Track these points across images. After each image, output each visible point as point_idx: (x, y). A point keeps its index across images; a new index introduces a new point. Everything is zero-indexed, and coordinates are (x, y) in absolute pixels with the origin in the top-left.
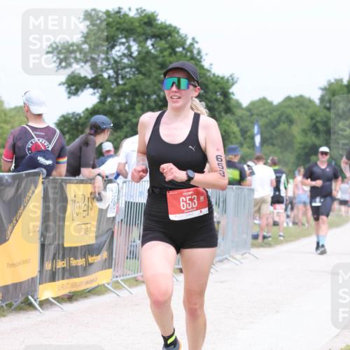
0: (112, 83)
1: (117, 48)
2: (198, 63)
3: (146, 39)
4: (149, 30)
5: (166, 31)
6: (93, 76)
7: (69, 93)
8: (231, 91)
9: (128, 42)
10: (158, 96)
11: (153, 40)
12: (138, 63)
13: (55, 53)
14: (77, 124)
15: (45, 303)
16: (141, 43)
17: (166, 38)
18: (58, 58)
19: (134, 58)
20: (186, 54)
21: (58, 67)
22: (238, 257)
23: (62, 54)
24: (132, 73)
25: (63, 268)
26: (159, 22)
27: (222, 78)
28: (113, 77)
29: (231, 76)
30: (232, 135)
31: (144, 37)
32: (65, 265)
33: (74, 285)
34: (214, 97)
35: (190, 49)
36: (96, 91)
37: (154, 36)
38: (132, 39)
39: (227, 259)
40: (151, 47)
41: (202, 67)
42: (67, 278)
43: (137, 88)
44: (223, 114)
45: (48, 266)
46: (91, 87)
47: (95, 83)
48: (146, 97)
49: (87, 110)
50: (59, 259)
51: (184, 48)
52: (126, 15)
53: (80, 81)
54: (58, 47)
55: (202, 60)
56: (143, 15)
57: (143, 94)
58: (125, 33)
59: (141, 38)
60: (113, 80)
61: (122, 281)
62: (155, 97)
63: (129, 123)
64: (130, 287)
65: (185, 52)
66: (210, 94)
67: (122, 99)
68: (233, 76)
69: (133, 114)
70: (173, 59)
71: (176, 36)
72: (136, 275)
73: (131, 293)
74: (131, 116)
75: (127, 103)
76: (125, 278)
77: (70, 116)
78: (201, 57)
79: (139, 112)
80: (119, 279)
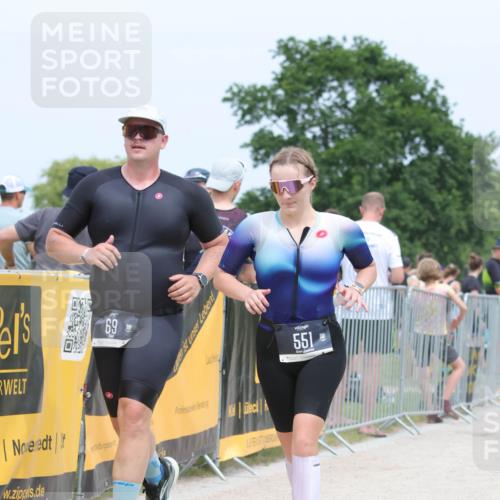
0: (318, 146)
1: (325, 95)
2: (444, 117)
3: (368, 82)
4: (371, 70)
5: (397, 71)
6: (291, 135)
7: (256, 159)
9: (341, 86)
10: (386, 164)
11: (379, 83)
12: (356, 118)
13: (236, 100)
14: (268, 205)
15: (228, 466)
16: (361, 88)
17: (396, 81)
18: (240, 108)
19: (350, 110)
20: (426, 104)
21: (239, 122)
23: (246, 102)
24: (347, 131)
25: (255, 415)
26: (387, 58)
28: (320, 137)
29: (491, 135)
31: (365, 79)
32: (257, 410)
33: (269, 438)
34: (466, 167)
35: (431, 98)
37: (380, 78)
38: (347, 83)
40: (374, 95)
41: (449, 123)
42: (261, 429)
43: (353, 154)
45: (231, 411)
48: (368, 167)
50: (247, 400)
51: (422, 96)
52: (339, 47)
53: (271, 143)
54: (240, 91)
55: (449, 112)
56: (363, 47)
57: (363, 163)
58: (337, 73)
59: (360, 81)
60: (320, 142)
61: (339, 433)
62: (380, 166)
63: (343, 204)
64: (351, 443)
65: (423, 101)
66: (461, 161)
67: (334, 168)
68: (494, 136)
69: (349, 190)
70: (407, 111)
71: (412, 78)
72: (359, 425)
73: (353, 452)
74: (346, 194)
75: (340, 175)
76: (343, 429)
77: (258, 193)
78: (448, 109)
79: (357, 188)
80: (334, 431)
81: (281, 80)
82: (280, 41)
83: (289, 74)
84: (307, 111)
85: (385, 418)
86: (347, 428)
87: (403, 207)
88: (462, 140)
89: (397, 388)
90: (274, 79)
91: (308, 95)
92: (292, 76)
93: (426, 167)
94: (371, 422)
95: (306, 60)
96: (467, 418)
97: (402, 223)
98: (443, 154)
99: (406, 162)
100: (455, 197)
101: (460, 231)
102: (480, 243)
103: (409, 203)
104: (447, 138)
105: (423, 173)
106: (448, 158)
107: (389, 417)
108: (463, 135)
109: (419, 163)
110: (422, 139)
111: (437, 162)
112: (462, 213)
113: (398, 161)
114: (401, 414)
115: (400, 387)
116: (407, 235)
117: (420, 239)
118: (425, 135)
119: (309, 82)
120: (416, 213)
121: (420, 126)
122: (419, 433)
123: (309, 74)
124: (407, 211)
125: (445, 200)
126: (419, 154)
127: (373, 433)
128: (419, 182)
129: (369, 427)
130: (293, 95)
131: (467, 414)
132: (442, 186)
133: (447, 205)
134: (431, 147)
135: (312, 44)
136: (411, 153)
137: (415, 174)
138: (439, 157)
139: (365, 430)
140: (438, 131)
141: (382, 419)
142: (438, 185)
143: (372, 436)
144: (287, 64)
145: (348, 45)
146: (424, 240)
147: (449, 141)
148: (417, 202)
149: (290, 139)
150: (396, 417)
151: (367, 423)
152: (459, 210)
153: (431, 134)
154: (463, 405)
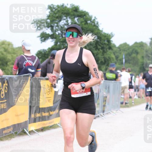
0: (60, 36)
1: (62, 21)
3: (75, 18)
4: (76, 13)
5: (83, 14)
6: (52, 33)
7: (41, 41)
8: (111, 40)
11: (78, 18)
13: (35, 23)
14: (45, 54)
15: (31, 132)
16: (73, 19)
17: (83, 17)
18: (37, 26)
21: (36, 30)
22: (115, 112)
23: (38, 24)
25: (39, 117)
26: (80, 10)
27: (108, 34)
28: (60, 34)
30: (112, 59)
31: (74, 16)
32: (40, 116)
33: (44, 124)
34: (104, 42)
35: (93, 22)
36: (53, 40)
37: (78, 16)
38: (68, 17)
39: (110, 113)
40: (77, 21)
41: (99, 30)
42: (41, 121)
44: (108, 50)
45: (33, 116)
46: (51, 38)
47: (53, 37)
49: (49, 48)
50: (37, 113)
51: (91, 21)
52: (66, 7)
53: (46, 36)
54: (36, 21)
56: (73, 7)
58: (65, 15)
59: (73, 17)
60: (60, 35)
65: (91, 23)
66: (102, 41)
67: (64, 43)
68: (112, 33)
70: (86, 26)
71: (88, 16)
77: (42, 51)
78: (98, 25)
81: (49, 17)
82: (49, 5)
83: (51, 15)
84: (56, 26)
88: (103, 35)
90: (47, 16)
91: (57, 21)
92: (52, 16)
95: (57, 11)
96: (103, 117)
100: (100, 52)
101: (102, 62)
102: (108, 65)
106: (99, 40)
108: (103, 33)
112: (102, 56)
119: (57, 18)
123: (57, 15)
125: (97, 52)
130: (52, 21)
132: (96, 48)
133: (98, 54)
135: (58, 6)
138: (96, 40)
140: (96, 32)
144: (51, 12)
145: (69, 6)
147: (99, 35)
152: (101, 55)
154: (102, 114)
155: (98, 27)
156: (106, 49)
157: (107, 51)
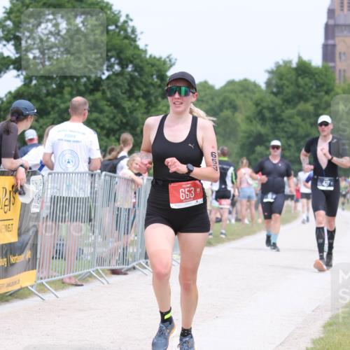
2: (132, 43)
4: (78, 6)
6: (17, 56)
10: (89, 79)
20: (120, 32)
27: (159, 59)
29: (168, 57)
34: (150, 81)
35: (123, 28)
36: (20, 73)
41: (137, 47)
44: (160, 99)
46: (14, 68)
47: (18, 64)
48: (75, 80)
49: (10, 93)
51: (117, 26)
53: (3, 61)
55: (137, 39)
57: (72, 77)
61: (47, 283)
62: (85, 79)
63: (56, 109)
64: (56, 290)
65: (117, 30)
66: (146, 77)
67: (49, 81)
68: (171, 57)
69: (61, 98)
71: (109, 12)
72: (63, 277)
73: (57, 297)
74: (58, 101)
75: (54, 86)
76: (50, 279)
78: (136, 36)
79: (67, 96)
80: (44, 281)
81: (9, 13)
83: (15, 9)
85: (83, 272)
86: (53, 279)
87: (101, 112)
88: (146, 60)
89: (92, 249)
90: (5, 13)
92: (18, 10)
93: (119, 80)
94: (71, 274)
96: (145, 271)
97: (101, 124)
98: (132, 71)
99: (104, 77)
100: (140, 105)
103: (106, 108)
104: (135, 59)
105: (117, 85)
106: (136, 74)
107: (85, 271)
108: (148, 56)
109: (113, 77)
110: (116, 59)
111: (128, 76)
113: (99, 75)
114: (95, 269)
115: (95, 248)
116: (105, 132)
117: (114, 135)
118: (118, 57)
120: (111, 116)
121: (115, 49)
122: (108, 283)
124: (105, 114)
125: (133, 106)
126: (114, 70)
127: (73, 282)
128: (114, 91)
129: (70, 278)
130: (18, 25)
131: (145, 268)
132: (131, 95)
133: (135, 110)
134: (123, 65)
136: (108, 70)
137: (111, 85)
138: (129, 73)
139: (68, 281)
140: (129, 53)
141: (80, 272)
142: (128, 95)
143: (73, 285)
146: (117, 136)
147: (137, 61)
148: (112, 107)
149: (16, 58)
150: (91, 270)
151: (69, 275)
153: (122, 56)
154: (143, 262)
155: (135, 40)
156: (156, 98)
157: (158, 103)
